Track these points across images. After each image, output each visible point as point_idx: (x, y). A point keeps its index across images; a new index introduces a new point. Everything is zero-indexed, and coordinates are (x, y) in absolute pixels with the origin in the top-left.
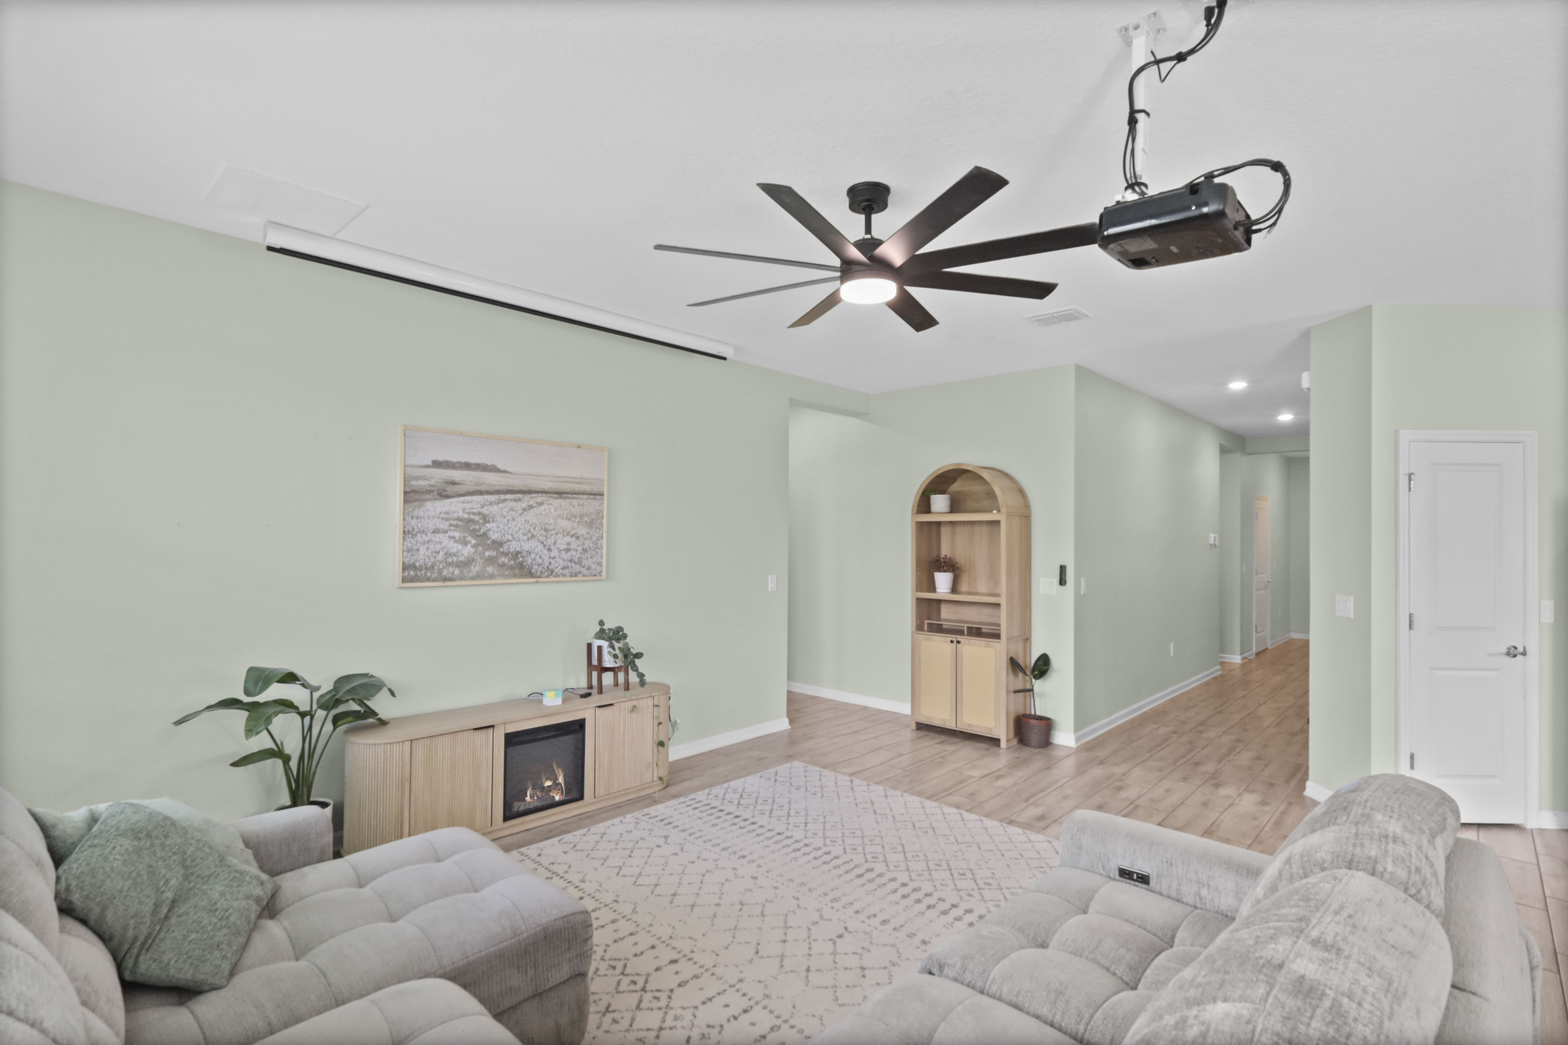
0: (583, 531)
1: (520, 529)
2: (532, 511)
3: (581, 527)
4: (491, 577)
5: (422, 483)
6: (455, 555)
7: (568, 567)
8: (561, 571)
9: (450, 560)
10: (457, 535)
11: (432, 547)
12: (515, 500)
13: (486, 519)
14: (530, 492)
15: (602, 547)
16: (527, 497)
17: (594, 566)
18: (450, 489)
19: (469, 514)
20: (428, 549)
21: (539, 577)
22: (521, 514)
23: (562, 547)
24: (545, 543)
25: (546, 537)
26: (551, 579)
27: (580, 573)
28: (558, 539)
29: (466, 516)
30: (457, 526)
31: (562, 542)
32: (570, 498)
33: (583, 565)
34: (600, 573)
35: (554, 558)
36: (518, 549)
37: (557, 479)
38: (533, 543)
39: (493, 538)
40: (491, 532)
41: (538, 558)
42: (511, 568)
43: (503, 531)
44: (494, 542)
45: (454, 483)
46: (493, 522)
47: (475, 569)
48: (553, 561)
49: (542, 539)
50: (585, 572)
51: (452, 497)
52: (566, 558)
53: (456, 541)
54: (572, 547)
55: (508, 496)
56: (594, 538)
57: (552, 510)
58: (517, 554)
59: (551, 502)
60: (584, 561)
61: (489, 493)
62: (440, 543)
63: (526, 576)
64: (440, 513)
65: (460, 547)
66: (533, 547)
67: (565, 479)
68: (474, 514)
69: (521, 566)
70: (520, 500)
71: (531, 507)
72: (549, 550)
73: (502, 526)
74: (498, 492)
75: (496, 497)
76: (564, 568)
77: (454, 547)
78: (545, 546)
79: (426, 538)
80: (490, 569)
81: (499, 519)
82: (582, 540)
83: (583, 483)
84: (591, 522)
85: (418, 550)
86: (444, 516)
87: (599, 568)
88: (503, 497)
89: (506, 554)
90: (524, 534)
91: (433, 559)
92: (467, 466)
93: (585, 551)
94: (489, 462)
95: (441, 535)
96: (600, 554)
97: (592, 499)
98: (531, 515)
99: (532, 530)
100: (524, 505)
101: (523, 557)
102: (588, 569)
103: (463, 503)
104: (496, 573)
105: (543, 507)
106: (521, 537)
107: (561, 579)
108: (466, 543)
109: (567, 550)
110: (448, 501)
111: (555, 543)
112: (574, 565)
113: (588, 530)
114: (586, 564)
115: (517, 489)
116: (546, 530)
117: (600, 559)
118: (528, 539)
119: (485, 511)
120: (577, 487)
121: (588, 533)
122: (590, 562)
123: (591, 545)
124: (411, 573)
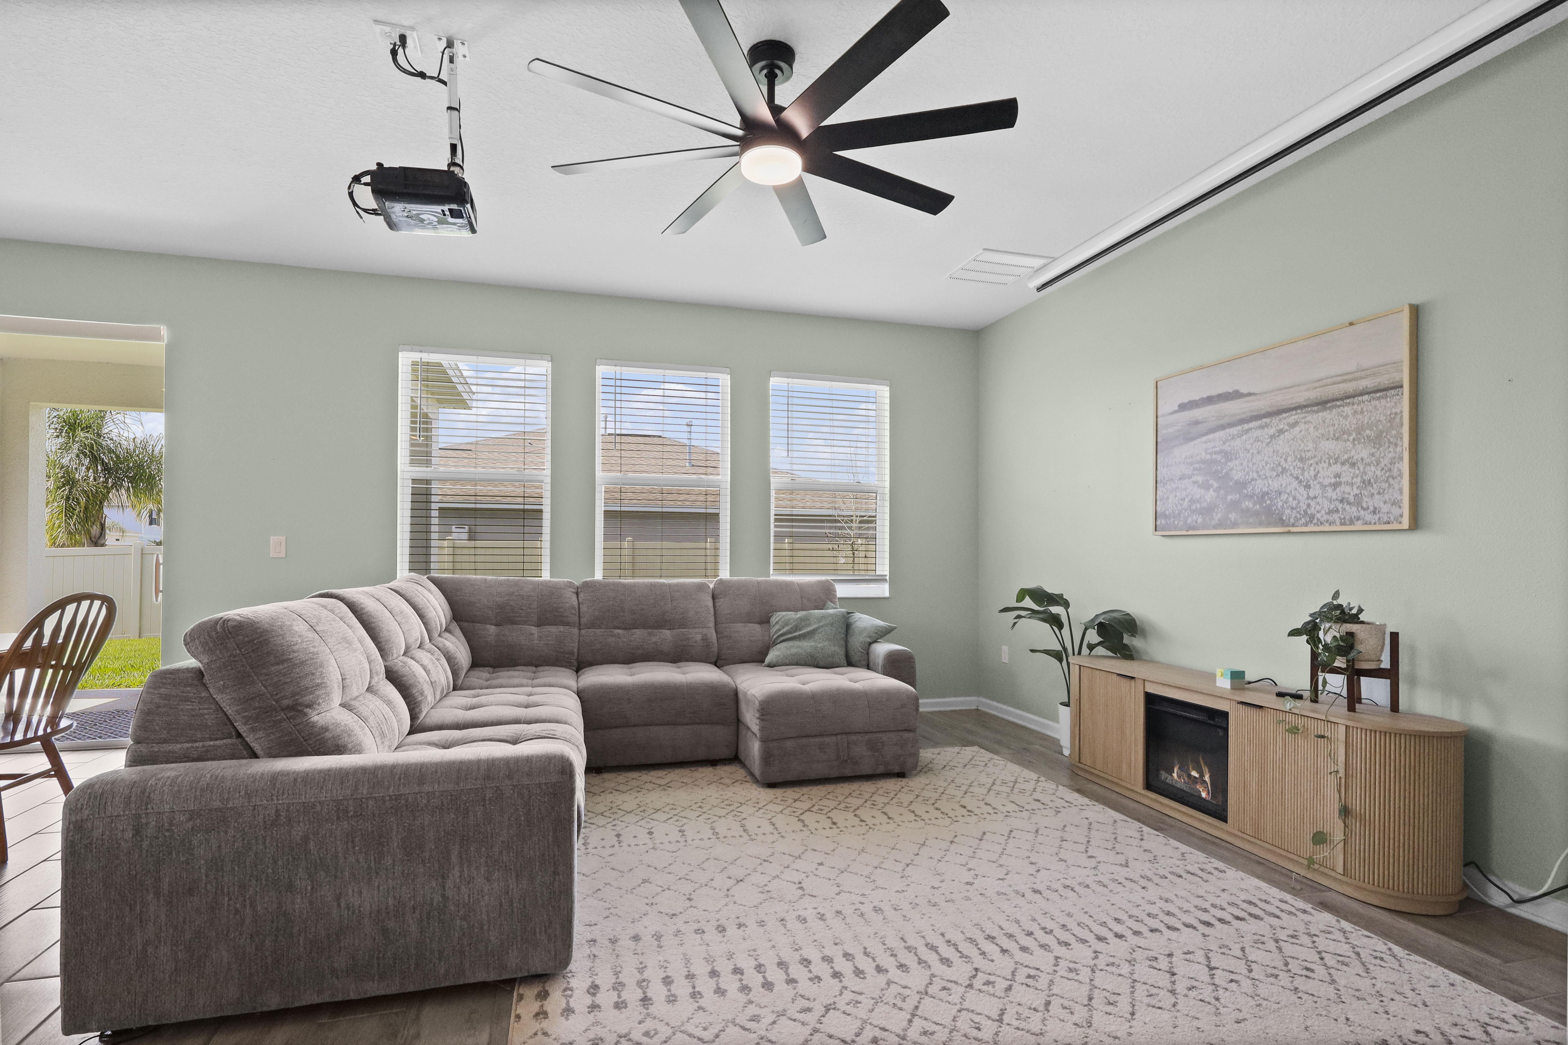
0: (1363, 452)
1: (1267, 463)
2: (1282, 436)
3: (1359, 447)
4: (1234, 525)
5: (1170, 430)
6: (1198, 501)
7: (1337, 511)
8: (1326, 517)
9: (1194, 507)
10: (1200, 479)
11: (1178, 494)
12: (1261, 427)
13: (1228, 456)
14: (1280, 412)
15: (1401, 475)
16: (1275, 420)
17: (1385, 508)
18: (1195, 430)
19: (1211, 454)
20: (1175, 496)
21: (1293, 525)
22: (1268, 444)
23: (1327, 482)
24: (1301, 477)
25: (1303, 469)
26: (1311, 528)
27: (1358, 519)
28: (1321, 470)
29: (1209, 457)
30: (1200, 469)
31: (1327, 474)
32: (1339, 406)
33: (1364, 505)
34: (1399, 519)
35: (1315, 498)
36: (1265, 489)
37: (1318, 384)
38: (1285, 480)
39: (1236, 478)
40: (1234, 472)
42: (1257, 514)
43: (1247, 469)
44: (1237, 483)
45: (1197, 423)
46: (1236, 459)
47: (1218, 516)
48: (1313, 503)
49: (1296, 472)
50: (1369, 517)
51: (1195, 439)
52: (1334, 497)
53: (1200, 487)
54: (1343, 480)
55: (1253, 424)
56: (1385, 462)
57: (1311, 430)
58: (1265, 494)
59: (1309, 418)
60: (1365, 499)
61: (1231, 425)
62: (1186, 489)
63: (1275, 525)
64: (1186, 458)
65: (1203, 492)
66: (1284, 485)
67: (1329, 381)
68: (1215, 453)
69: (1268, 511)
70: (1266, 426)
71: (1281, 432)
72: (1308, 487)
73: (1245, 463)
74: (1242, 422)
75: (1239, 428)
76: (1330, 512)
77: (1198, 492)
78: (1301, 482)
79: (1175, 486)
80: (1232, 516)
81: (1242, 455)
82: (1361, 469)
83: (1361, 378)
84: (1379, 436)
85: (1168, 498)
86: (1189, 461)
87: (1396, 511)
88: (1246, 426)
89: (1250, 497)
90: (1273, 469)
91: (1179, 507)
92: (1210, 400)
93: (1367, 483)
94: (1229, 388)
95: (1186, 481)
96: (1397, 486)
97: (1379, 398)
98: (1281, 444)
99: (1283, 463)
100: (1272, 431)
101: (1271, 499)
102: (1374, 512)
103: (1206, 442)
104: (1240, 521)
105: (1297, 429)
106: (1268, 474)
107: (1327, 528)
108: (1206, 486)
109: (1336, 485)
110: (1192, 444)
111: (1315, 476)
112: (1348, 507)
113: (1373, 450)
114: (1371, 504)
115: (1263, 412)
116: (1301, 460)
117: (1397, 496)
118: (1278, 475)
119: (1226, 448)
120: (1350, 387)
121: (1373, 455)
122: (1377, 501)
123: (1378, 473)
124: (1163, 523)
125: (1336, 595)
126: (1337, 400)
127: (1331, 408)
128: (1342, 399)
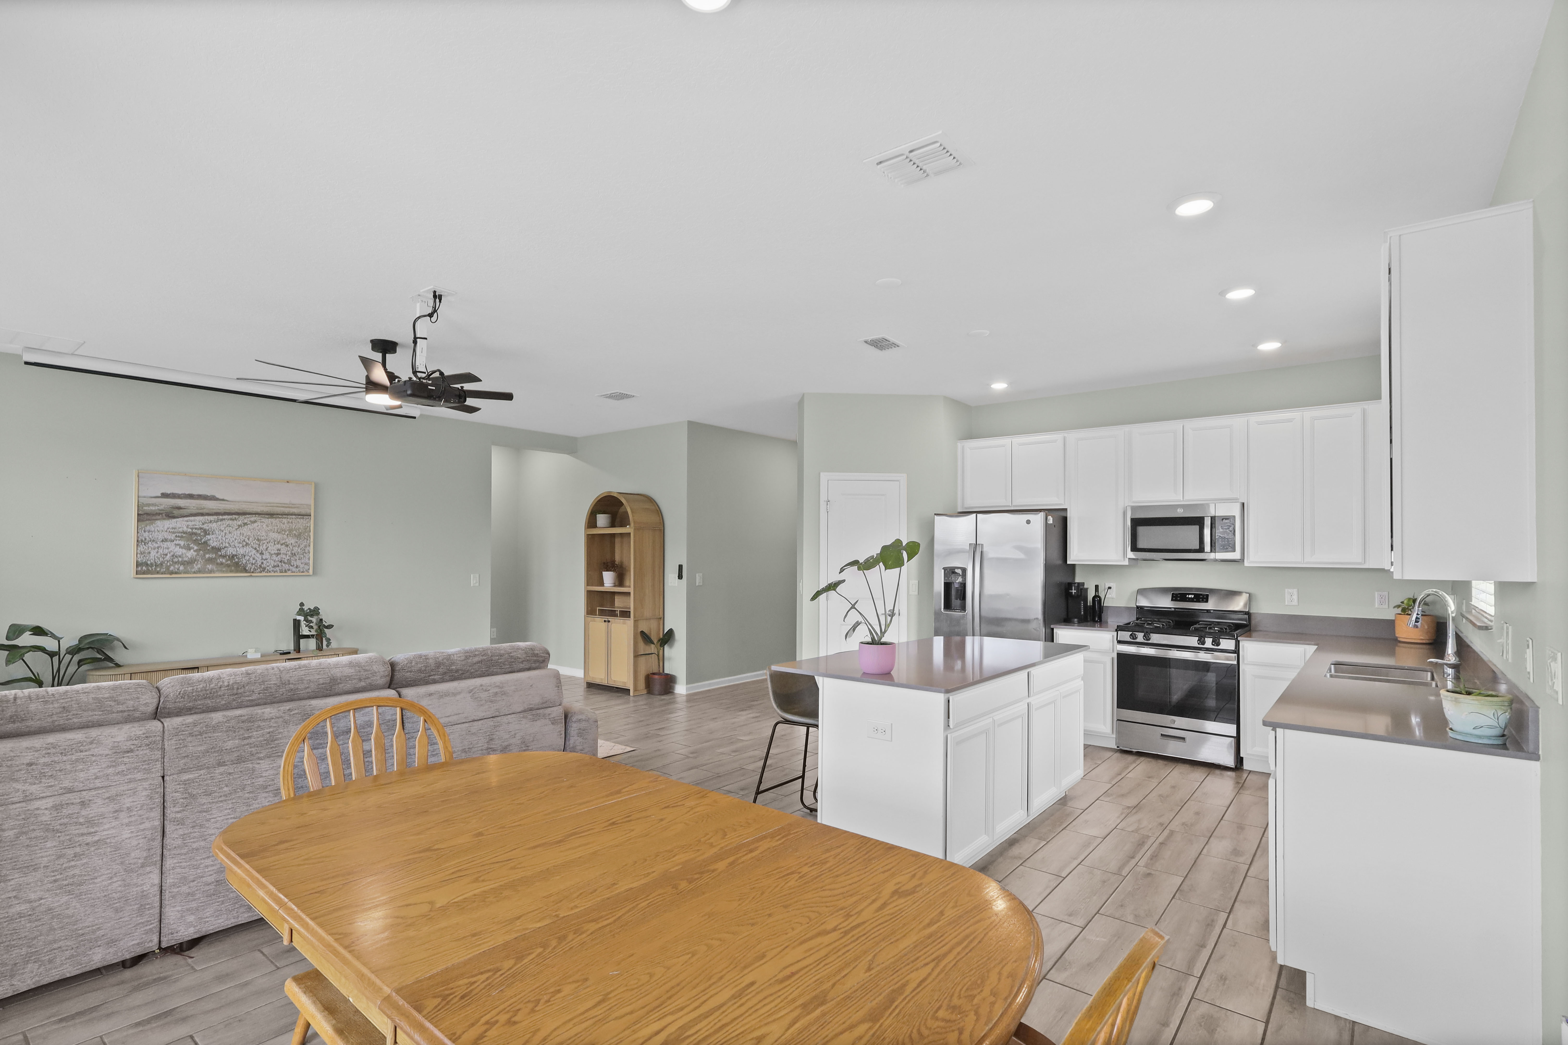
0: (292, 541)
1: (235, 539)
2: (246, 527)
3: (290, 538)
4: (211, 572)
5: (153, 508)
6: (180, 557)
7: (278, 566)
8: (272, 569)
9: (176, 560)
10: (182, 543)
11: (161, 551)
12: (231, 519)
13: (206, 532)
14: (244, 514)
15: (309, 552)
16: (242, 518)
17: (302, 566)
18: (176, 512)
19: (192, 529)
20: (158, 552)
21: (253, 572)
22: (237, 529)
23: (273, 552)
24: (258, 549)
25: (259, 545)
26: (264, 574)
27: (289, 570)
28: (270, 547)
29: (190, 530)
30: (182, 537)
31: (273, 549)
32: (280, 518)
33: (292, 564)
34: (308, 571)
35: (266, 559)
36: (234, 553)
37: (269, 505)
38: (247, 549)
39: (212, 545)
40: (211, 541)
41: (251, 559)
42: (228, 566)
43: (221, 541)
44: (213, 548)
45: (180, 508)
46: (213, 534)
47: (196, 567)
48: (265, 562)
49: (256, 546)
50: (294, 569)
51: (178, 518)
52: (277, 560)
53: (181, 547)
54: (282, 552)
55: (226, 517)
56: (302, 546)
57: (264, 526)
58: (233, 556)
59: (263, 520)
60: (292, 561)
61: (208, 514)
62: (168, 548)
63: (241, 572)
64: (168, 528)
65: (184, 551)
66: (247, 552)
67: (276, 505)
68: (196, 529)
69: (237, 565)
70: (236, 519)
71: (245, 524)
72: (262, 554)
73: (220, 537)
74: (217, 514)
75: (216, 517)
76: (274, 566)
77: (179, 551)
78: (258, 551)
79: (157, 545)
80: (210, 567)
81: (217, 533)
82: (291, 548)
83: (292, 508)
84: (300, 534)
85: (150, 553)
86: (171, 530)
87: (306, 567)
88: (221, 517)
89: (224, 557)
90: (240, 543)
91: (161, 559)
92: (191, 496)
93: (293, 555)
94: (209, 493)
95: (169, 543)
96: (307, 557)
97: (300, 518)
98: (245, 530)
99: (246, 540)
100: (240, 523)
101: (238, 558)
102: (297, 567)
103: (187, 521)
104: (215, 569)
105: (256, 524)
106: (237, 545)
107: (273, 574)
108: (189, 549)
109: (278, 554)
110: (175, 520)
111: (267, 549)
112: (284, 565)
113: (297, 540)
114: (295, 564)
115: (233, 512)
116: (258, 540)
117: (307, 561)
118: (243, 546)
119: (205, 526)
120: (287, 510)
121: (297, 542)
122: (298, 563)
123: (299, 550)
124: (144, 568)
125: (302, 604)
126: (280, 515)
127: (276, 518)
128: (282, 515)
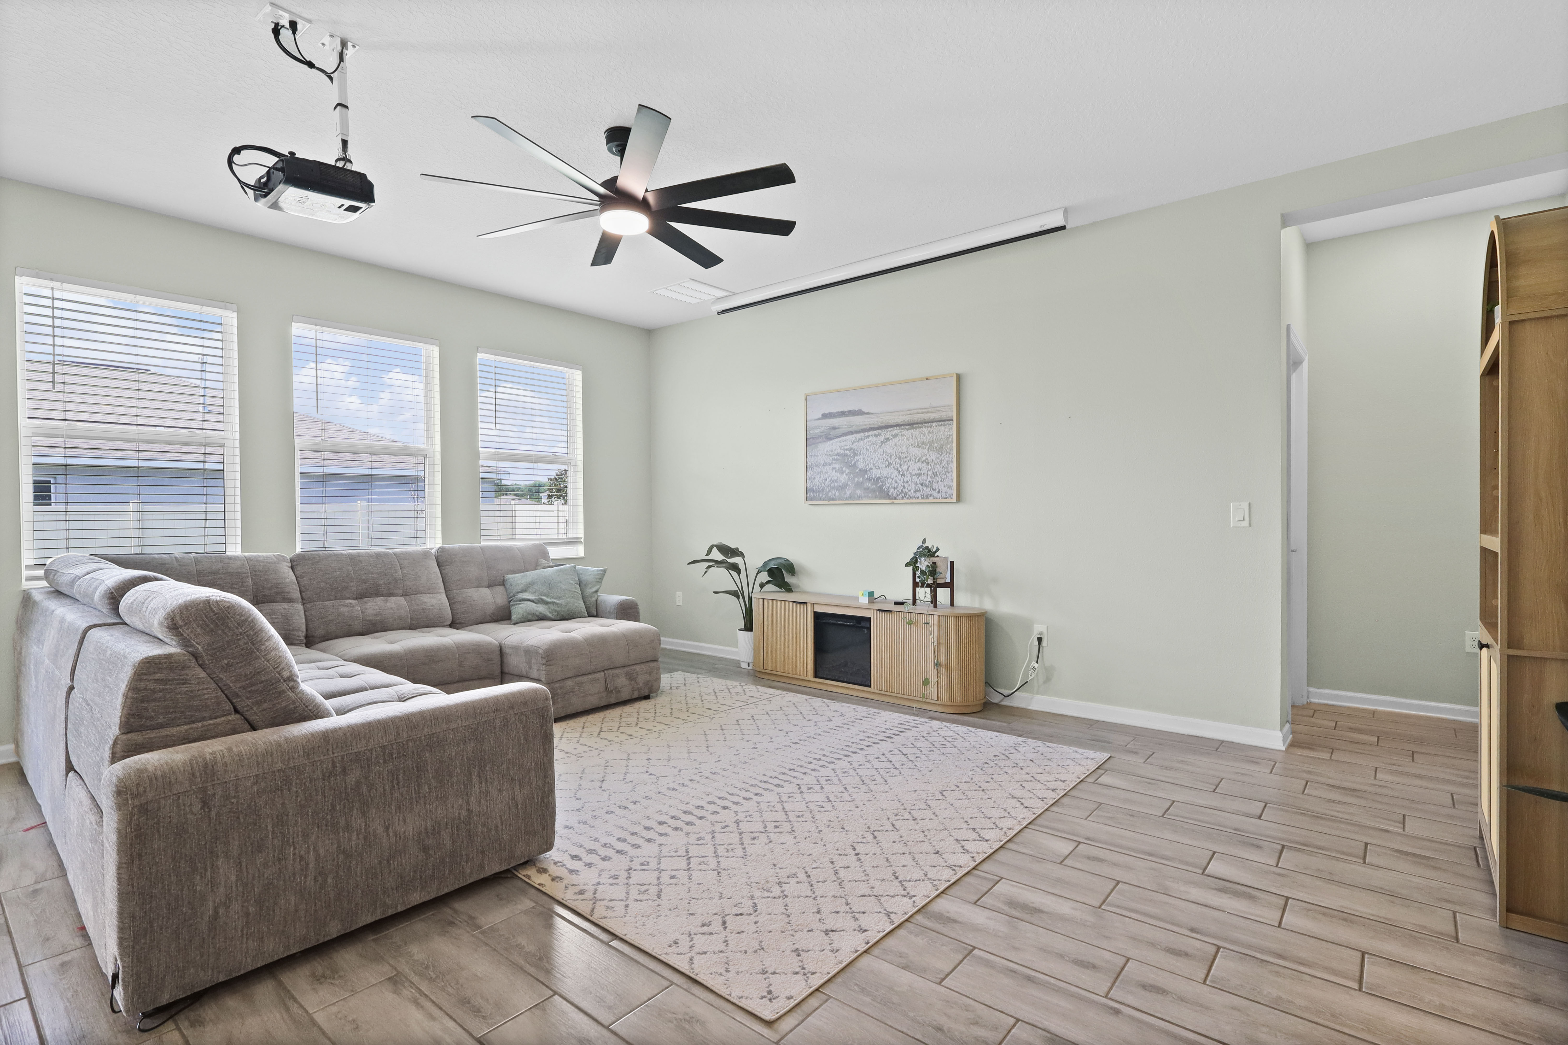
0: (933, 456)
1: (879, 459)
2: (888, 442)
3: (931, 453)
4: (860, 498)
5: (816, 431)
6: (835, 481)
7: (920, 491)
8: (913, 494)
9: (833, 485)
10: (837, 466)
11: (822, 476)
12: (876, 435)
13: (855, 452)
14: (887, 427)
15: (952, 471)
16: (884, 432)
17: (944, 490)
18: (833, 433)
19: (844, 450)
20: (820, 477)
21: (895, 499)
22: (880, 447)
23: (914, 473)
24: (899, 469)
25: (901, 464)
26: (905, 501)
27: (931, 496)
28: (911, 466)
29: (843, 452)
30: (837, 460)
31: (914, 468)
32: (920, 428)
33: (934, 488)
34: (951, 496)
35: (908, 482)
36: (879, 476)
37: (909, 412)
38: (890, 470)
39: (860, 467)
40: (859, 463)
41: (894, 482)
42: (873, 491)
43: (867, 462)
44: (861, 470)
45: (834, 428)
46: (860, 454)
47: (849, 492)
49: (897, 466)
50: (936, 495)
51: (834, 439)
52: (918, 482)
53: (837, 471)
54: (923, 472)
55: (871, 433)
56: (944, 463)
57: (905, 440)
58: (878, 479)
59: (904, 433)
60: (934, 484)
61: (857, 432)
62: (827, 473)
63: (885, 498)
64: (827, 451)
65: (839, 475)
66: (890, 473)
67: (916, 411)
68: (847, 449)
69: (881, 489)
70: (879, 435)
71: (888, 439)
72: (903, 475)
73: (866, 458)
74: (864, 431)
75: (862, 434)
76: (916, 491)
77: (835, 475)
78: (899, 472)
79: (819, 470)
80: (858, 492)
81: (864, 452)
82: (932, 466)
83: (933, 412)
84: (941, 447)
85: (815, 478)
86: (829, 453)
87: (950, 492)
88: (866, 434)
89: (869, 480)
90: (883, 463)
91: (823, 485)
92: (843, 414)
93: (935, 475)
94: (855, 408)
95: (827, 467)
96: (950, 478)
97: (941, 425)
98: (888, 447)
99: (889, 459)
100: (882, 439)
101: (882, 482)
102: (938, 492)
103: (841, 442)
104: (863, 495)
105: (897, 439)
106: (880, 466)
107: (914, 501)
108: (842, 472)
109: (919, 475)
110: (831, 442)
111: (908, 469)
112: (925, 488)
113: (938, 456)
114: (937, 487)
115: (877, 426)
116: (900, 458)
117: (950, 482)
118: (886, 467)
119: (854, 447)
120: (926, 417)
121: (938, 458)
122: (940, 486)
123: (941, 469)
124: (812, 495)
125: (924, 541)
126: (919, 423)
127: (916, 428)
128: (922, 423)
